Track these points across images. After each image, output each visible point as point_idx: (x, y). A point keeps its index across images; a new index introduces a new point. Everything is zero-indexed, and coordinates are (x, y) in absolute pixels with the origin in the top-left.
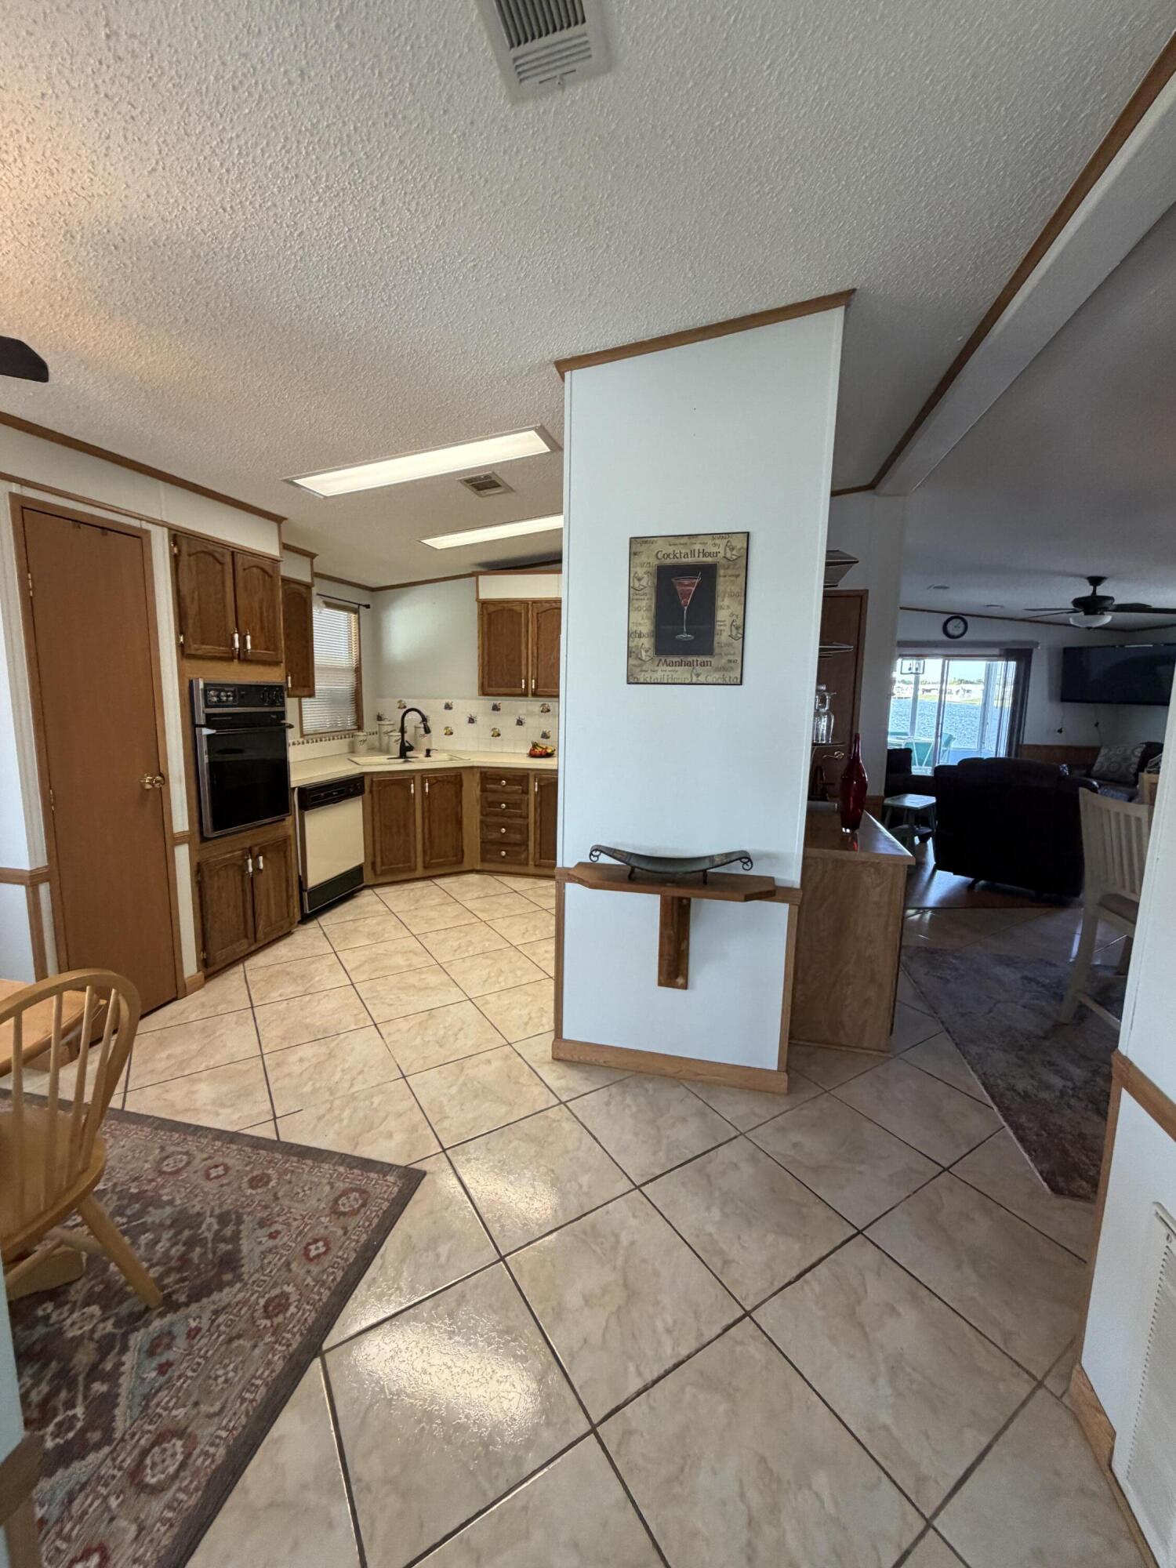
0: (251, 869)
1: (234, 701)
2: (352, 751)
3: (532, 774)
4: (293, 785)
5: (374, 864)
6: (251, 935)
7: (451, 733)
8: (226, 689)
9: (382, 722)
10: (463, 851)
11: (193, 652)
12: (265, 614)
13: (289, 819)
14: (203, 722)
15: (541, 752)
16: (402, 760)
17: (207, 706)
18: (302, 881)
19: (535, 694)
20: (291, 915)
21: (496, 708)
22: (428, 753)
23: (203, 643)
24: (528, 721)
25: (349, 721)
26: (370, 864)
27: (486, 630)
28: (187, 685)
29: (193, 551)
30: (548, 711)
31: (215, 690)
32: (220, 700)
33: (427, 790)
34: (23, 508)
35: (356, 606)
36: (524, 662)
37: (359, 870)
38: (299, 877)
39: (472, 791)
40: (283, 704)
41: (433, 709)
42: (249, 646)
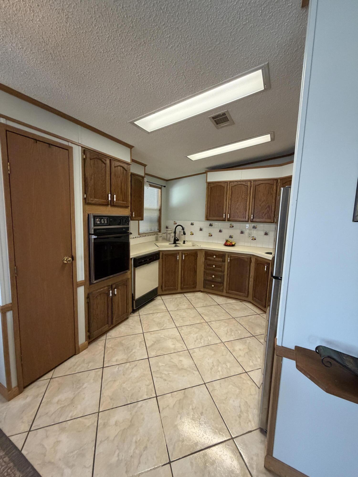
0: (111, 295)
1: (107, 223)
2: (157, 240)
3: (227, 254)
4: (131, 257)
5: (162, 286)
6: (110, 323)
7: (193, 234)
8: (104, 218)
9: (168, 230)
10: (196, 283)
11: (90, 202)
12: (123, 187)
13: (129, 272)
14: (93, 233)
15: (230, 244)
16: (174, 245)
17: (94, 226)
18: (133, 296)
19: (229, 220)
20: (128, 311)
21: (211, 225)
22: (184, 243)
23: (95, 198)
24: (224, 231)
25: (156, 228)
26: (160, 287)
27: (210, 194)
28: (87, 216)
29: (92, 158)
30: (233, 227)
31: (100, 218)
32: (101, 223)
33: (184, 258)
34: (6, 131)
35: (161, 186)
36: (225, 207)
37: (156, 289)
38: (132, 294)
39: (201, 259)
40: (128, 224)
41: (186, 225)
42: (115, 200)
